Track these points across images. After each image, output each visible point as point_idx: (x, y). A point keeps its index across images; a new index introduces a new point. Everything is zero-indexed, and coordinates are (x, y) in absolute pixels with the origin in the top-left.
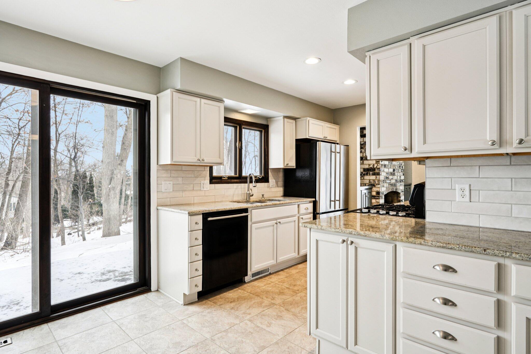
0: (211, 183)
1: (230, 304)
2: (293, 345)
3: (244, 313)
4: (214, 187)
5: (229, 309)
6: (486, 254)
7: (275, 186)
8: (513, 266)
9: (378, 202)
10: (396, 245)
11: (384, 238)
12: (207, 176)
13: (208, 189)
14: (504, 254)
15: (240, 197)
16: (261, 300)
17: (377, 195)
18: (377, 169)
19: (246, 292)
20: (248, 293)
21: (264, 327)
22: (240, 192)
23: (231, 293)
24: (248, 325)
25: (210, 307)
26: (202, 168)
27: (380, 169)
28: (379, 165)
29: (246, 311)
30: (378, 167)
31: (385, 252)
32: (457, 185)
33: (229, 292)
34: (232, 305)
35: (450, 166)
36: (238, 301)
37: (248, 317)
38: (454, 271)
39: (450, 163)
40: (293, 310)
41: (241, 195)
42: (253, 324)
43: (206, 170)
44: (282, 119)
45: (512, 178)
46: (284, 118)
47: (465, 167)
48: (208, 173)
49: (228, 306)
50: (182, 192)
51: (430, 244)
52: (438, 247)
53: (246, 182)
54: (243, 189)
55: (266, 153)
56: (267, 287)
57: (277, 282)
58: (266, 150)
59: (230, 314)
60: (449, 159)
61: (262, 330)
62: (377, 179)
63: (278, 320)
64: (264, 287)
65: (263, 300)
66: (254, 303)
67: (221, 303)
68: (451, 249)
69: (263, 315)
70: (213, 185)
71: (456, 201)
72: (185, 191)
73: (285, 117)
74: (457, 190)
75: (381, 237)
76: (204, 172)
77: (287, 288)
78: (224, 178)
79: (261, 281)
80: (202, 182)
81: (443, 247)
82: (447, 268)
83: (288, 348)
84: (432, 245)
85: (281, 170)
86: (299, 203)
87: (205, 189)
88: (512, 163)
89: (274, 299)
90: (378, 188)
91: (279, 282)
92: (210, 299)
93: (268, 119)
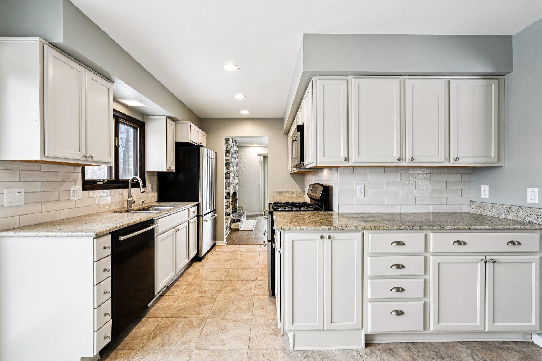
0: (84, 189)
1: (154, 341)
2: (265, 351)
3: (182, 343)
4: (88, 194)
5: (158, 347)
6: (421, 229)
7: (150, 191)
8: (431, 234)
9: (228, 201)
10: (363, 233)
11: (358, 229)
12: (78, 180)
13: (80, 198)
14: (430, 228)
15: (118, 205)
16: (186, 320)
17: (227, 195)
18: (227, 174)
19: (161, 319)
20: (164, 319)
21: (220, 347)
22: (118, 200)
23: (142, 327)
24: (201, 355)
25: (129, 358)
26: (71, 168)
27: (229, 174)
28: (229, 170)
29: (183, 340)
30: (228, 172)
31: (356, 241)
32: (357, 186)
33: (137, 326)
34: (158, 340)
35: (353, 173)
36: (160, 332)
37: (192, 345)
38: (403, 244)
39: (353, 171)
40: (228, 316)
41: (119, 203)
42: (205, 351)
43: (77, 172)
44: (165, 119)
45: (385, 181)
46: (166, 118)
47: (362, 174)
48: (79, 176)
49: (155, 344)
50: (41, 205)
51: (390, 228)
52: (394, 229)
53: (127, 187)
54: (121, 195)
55: (143, 155)
56: (179, 303)
57: (184, 294)
58: (143, 150)
59: (167, 352)
60: (352, 168)
61: (222, 352)
62: (227, 182)
63: (225, 333)
64: (176, 305)
65: (190, 319)
66: (183, 326)
67: (141, 345)
68: (402, 229)
69: (207, 335)
70: (87, 192)
71: (356, 197)
72: (45, 202)
73: (168, 117)
74: (357, 189)
75: (356, 229)
76: (74, 174)
77: (200, 297)
78: (99, 183)
79: (166, 299)
80: (72, 189)
81: (397, 229)
82: (399, 243)
83: (264, 356)
84: (391, 229)
85: (156, 173)
86: (188, 208)
87: (76, 198)
88: (385, 172)
89: (199, 313)
90: (228, 189)
91: (186, 293)
92: (119, 347)
93: (144, 116)
